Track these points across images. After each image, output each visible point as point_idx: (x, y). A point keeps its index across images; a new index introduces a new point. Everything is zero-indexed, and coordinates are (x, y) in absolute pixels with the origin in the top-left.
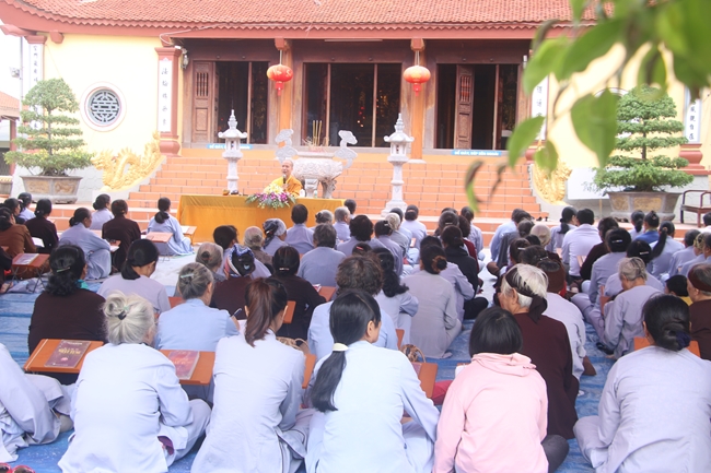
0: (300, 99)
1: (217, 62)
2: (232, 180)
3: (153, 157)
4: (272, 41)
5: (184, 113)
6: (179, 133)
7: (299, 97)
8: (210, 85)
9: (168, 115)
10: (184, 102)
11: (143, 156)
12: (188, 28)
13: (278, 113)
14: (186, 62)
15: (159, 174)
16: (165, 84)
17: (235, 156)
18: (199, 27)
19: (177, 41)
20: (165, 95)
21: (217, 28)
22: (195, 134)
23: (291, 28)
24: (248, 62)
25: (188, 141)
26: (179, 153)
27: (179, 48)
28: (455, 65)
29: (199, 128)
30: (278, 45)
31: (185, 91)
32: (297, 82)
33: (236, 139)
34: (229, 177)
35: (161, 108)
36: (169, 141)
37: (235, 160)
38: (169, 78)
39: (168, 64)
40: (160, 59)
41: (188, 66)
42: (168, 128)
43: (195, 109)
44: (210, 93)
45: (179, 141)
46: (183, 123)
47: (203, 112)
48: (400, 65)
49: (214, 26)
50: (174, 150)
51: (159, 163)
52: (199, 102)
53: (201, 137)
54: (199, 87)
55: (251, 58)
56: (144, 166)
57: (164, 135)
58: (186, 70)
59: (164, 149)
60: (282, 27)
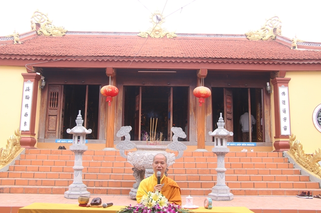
0: (121, 109)
1: (65, 85)
2: (78, 170)
3: (14, 149)
4: (104, 70)
5: (40, 118)
6: (36, 132)
7: (120, 108)
8: (59, 100)
9: (28, 119)
10: (41, 111)
11: (5, 148)
12: (46, 60)
13: (106, 118)
14: (43, 84)
15: (18, 162)
16: (27, 98)
17: (81, 149)
18: (54, 59)
19: (37, 69)
20: (27, 106)
21: (66, 60)
22: (47, 133)
23: (118, 60)
24: (86, 85)
25: (42, 137)
26: (36, 146)
27: (39, 74)
28: (223, 88)
29: (51, 129)
30: (108, 72)
31: (42, 104)
32: (119, 99)
33: (82, 134)
34: (75, 167)
35: (23, 114)
36: (28, 138)
37: (81, 152)
38: (30, 94)
39: (30, 85)
40: (24, 81)
41: (45, 87)
42: (27, 128)
43: (48, 116)
44: (59, 105)
45: (36, 137)
46: (39, 125)
47: (54, 118)
48: (188, 87)
49: (64, 59)
50: (32, 144)
51: (18, 153)
52: (52, 111)
53: (51, 135)
54: (51, 102)
55: (88, 82)
56: (5, 157)
57: (24, 133)
58: (43, 90)
59: (23, 143)
60: (112, 59)
